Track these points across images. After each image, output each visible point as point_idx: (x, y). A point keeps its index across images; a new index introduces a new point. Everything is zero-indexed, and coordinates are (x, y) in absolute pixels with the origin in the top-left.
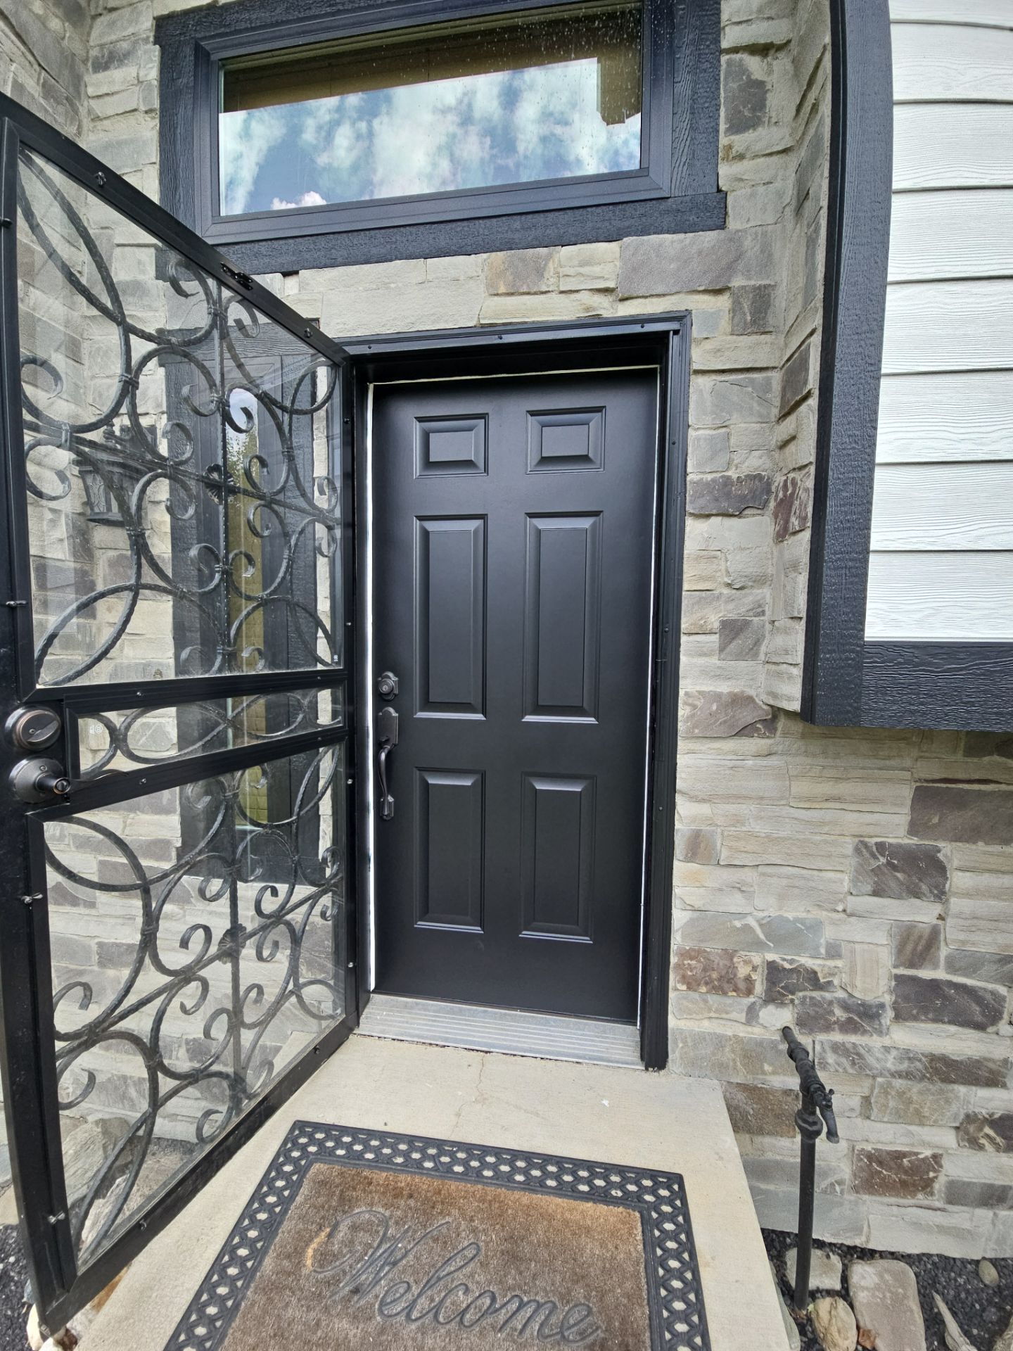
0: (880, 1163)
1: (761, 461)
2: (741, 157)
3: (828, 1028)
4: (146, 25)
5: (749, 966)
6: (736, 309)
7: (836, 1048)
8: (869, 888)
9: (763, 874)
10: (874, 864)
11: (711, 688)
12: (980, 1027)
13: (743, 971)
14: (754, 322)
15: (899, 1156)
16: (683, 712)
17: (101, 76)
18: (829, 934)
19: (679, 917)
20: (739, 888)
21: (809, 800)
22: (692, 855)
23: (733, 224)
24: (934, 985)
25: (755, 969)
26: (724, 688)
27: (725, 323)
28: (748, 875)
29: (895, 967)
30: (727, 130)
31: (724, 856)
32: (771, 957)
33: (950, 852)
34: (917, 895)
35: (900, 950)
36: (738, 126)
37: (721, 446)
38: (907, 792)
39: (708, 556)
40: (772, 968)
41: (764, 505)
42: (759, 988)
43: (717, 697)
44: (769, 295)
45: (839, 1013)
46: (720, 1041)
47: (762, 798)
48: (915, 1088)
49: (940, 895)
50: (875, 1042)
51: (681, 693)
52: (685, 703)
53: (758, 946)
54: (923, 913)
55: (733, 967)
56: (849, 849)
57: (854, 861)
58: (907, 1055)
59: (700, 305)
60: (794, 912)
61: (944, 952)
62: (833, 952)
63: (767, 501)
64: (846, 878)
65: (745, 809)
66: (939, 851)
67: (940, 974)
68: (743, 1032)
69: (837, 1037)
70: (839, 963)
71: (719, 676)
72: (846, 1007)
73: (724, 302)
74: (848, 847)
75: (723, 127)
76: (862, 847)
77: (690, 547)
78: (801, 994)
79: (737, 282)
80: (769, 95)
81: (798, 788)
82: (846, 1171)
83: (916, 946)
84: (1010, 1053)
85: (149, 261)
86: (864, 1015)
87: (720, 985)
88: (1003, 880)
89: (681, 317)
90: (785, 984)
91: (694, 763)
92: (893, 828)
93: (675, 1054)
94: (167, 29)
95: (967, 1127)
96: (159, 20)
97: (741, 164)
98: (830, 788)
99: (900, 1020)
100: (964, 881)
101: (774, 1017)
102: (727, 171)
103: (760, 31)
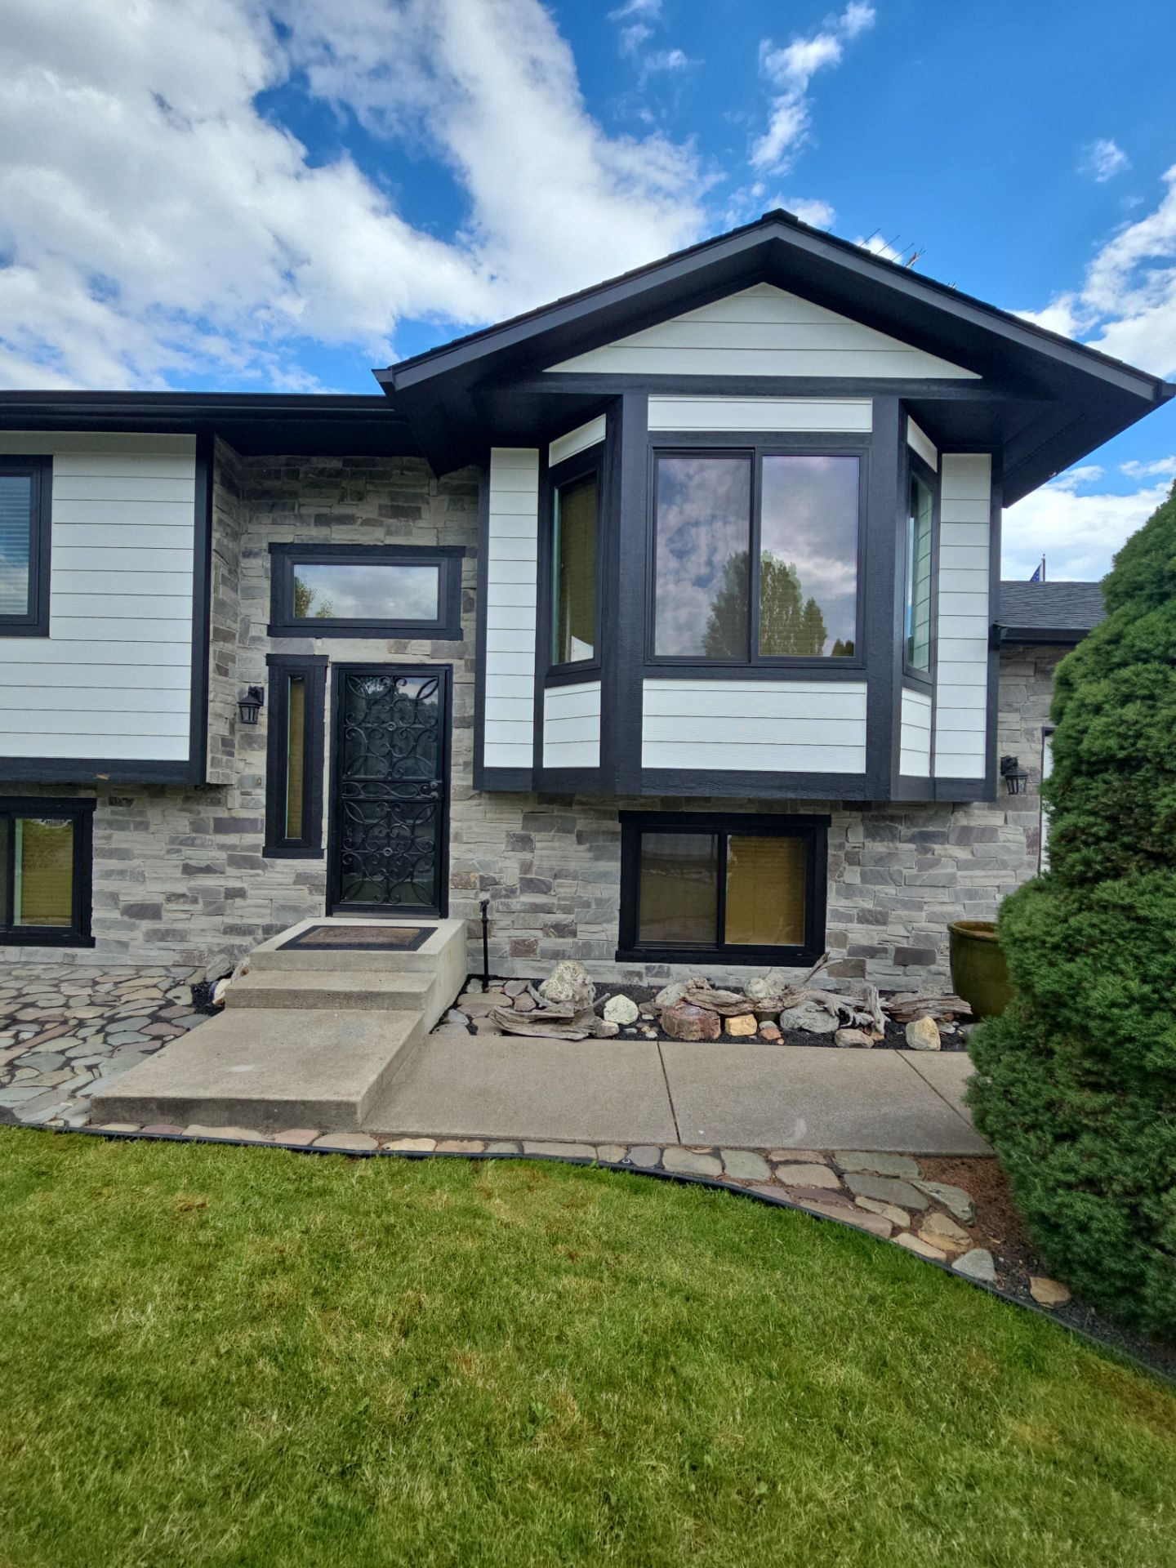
0: (518, 944)
1: (472, 712)
2: (466, 620)
3: (500, 897)
4: (265, 546)
5: (474, 877)
6: (466, 665)
7: (502, 903)
8: (511, 849)
9: (478, 846)
10: (512, 841)
11: (461, 784)
12: (546, 893)
13: (473, 879)
14: (469, 669)
15: (525, 940)
16: (452, 791)
17: (247, 560)
18: (500, 864)
19: (452, 862)
20: (470, 851)
21: (492, 820)
22: (456, 839)
23: (465, 640)
24: (531, 879)
25: (476, 879)
26: (465, 783)
27: (462, 668)
28: (472, 846)
29: (520, 875)
30: (462, 611)
31: (465, 839)
32: (481, 874)
33: (533, 835)
34: (524, 850)
35: (521, 869)
36: (466, 611)
37: (463, 705)
38: (521, 816)
39: (460, 741)
40: (482, 878)
42: (478, 886)
43: (462, 786)
44: (472, 662)
45: (504, 892)
46: (465, 905)
47: (477, 820)
48: (528, 915)
49: (532, 851)
50: (514, 901)
51: (451, 786)
52: (453, 789)
53: (477, 870)
54: (527, 856)
55: (469, 879)
57: (505, 841)
58: (524, 904)
59: (455, 662)
60: (488, 858)
61: (534, 869)
62: (501, 871)
63: (473, 724)
64: (504, 846)
65: (473, 824)
66: (531, 836)
67: (533, 876)
68: (473, 901)
69: (503, 900)
70: (503, 875)
71: (464, 779)
72: (505, 890)
73: (463, 662)
74: (504, 835)
76: (508, 835)
77: (454, 738)
78: (491, 887)
79: (466, 657)
80: (473, 602)
81: (488, 815)
82: (507, 948)
83: (526, 867)
84: (554, 901)
85: (264, 629)
86: (511, 892)
87: (466, 885)
88: (550, 844)
89: (450, 665)
90: (486, 883)
91: (456, 809)
92: (517, 827)
93: (451, 911)
94: (274, 548)
95: (544, 928)
96: (270, 544)
97: (467, 622)
98: (498, 816)
99: (521, 893)
100: (538, 845)
101: (484, 896)
102: (463, 624)
103: (471, 583)
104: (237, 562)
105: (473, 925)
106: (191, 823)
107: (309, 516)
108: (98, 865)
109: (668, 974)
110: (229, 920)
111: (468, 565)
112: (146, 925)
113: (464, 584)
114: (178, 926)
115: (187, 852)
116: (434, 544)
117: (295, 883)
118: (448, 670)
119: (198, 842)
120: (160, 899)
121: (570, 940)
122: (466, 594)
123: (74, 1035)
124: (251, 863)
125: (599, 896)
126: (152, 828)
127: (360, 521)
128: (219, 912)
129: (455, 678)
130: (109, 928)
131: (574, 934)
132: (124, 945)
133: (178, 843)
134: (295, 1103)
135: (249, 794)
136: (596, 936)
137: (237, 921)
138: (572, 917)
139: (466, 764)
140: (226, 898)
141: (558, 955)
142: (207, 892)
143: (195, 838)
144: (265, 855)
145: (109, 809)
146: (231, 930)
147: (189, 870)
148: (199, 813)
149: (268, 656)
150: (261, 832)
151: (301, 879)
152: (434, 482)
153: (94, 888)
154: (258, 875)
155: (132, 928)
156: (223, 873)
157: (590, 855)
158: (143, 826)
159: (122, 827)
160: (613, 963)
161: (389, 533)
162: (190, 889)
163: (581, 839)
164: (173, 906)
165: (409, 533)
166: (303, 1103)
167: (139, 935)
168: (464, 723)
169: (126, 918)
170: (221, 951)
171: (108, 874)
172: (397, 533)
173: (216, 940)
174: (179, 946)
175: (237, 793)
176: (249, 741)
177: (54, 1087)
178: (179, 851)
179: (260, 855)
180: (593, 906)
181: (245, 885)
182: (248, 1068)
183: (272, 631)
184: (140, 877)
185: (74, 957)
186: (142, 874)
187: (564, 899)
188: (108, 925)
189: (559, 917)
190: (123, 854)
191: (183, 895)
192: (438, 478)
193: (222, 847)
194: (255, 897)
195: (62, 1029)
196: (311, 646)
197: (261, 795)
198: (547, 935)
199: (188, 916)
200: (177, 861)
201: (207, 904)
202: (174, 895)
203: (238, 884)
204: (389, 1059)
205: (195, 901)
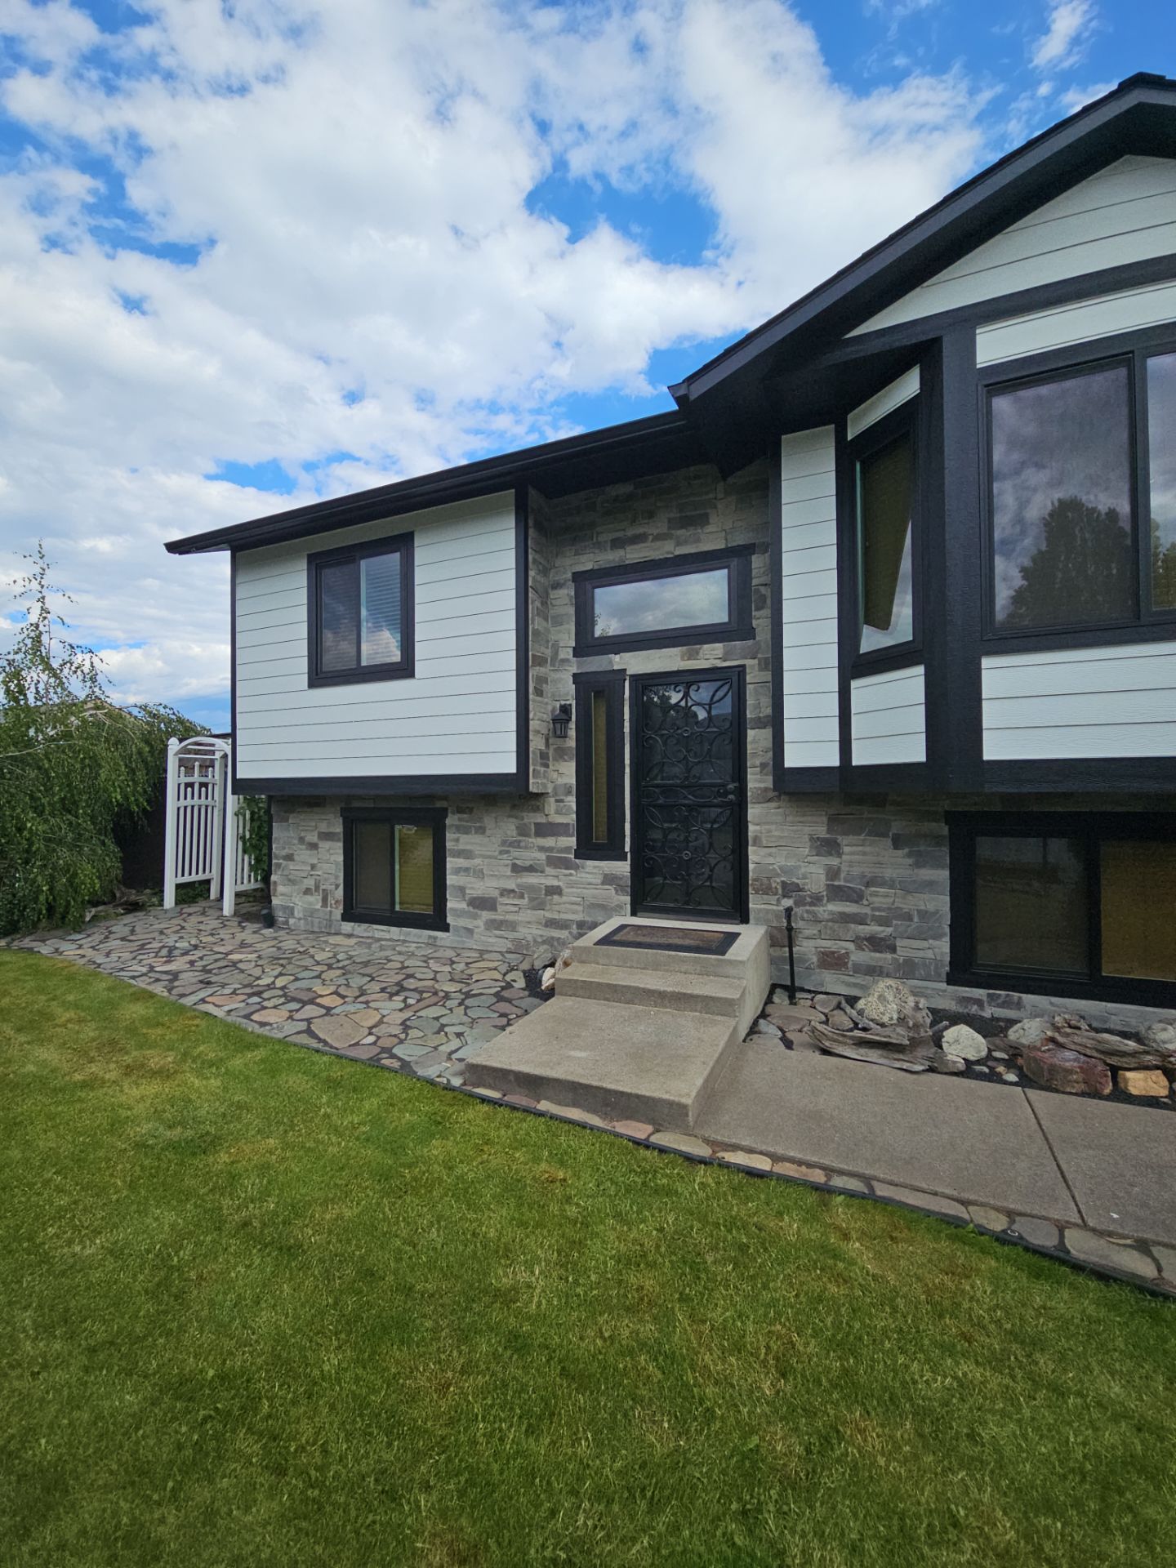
0: (827, 956)
1: (768, 711)
2: (758, 618)
3: (805, 905)
4: (569, 575)
5: (776, 883)
6: (759, 663)
7: (807, 911)
8: (815, 853)
9: (779, 850)
10: (817, 845)
11: (759, 786)
12: (856, 902)
13: (774, 885)
14: (763, 668)
15: (833, 953)
16: (749, 794)
17: (555, 592)
18: (803, 870)
19: (751, 866)
20: (770, 855)
21: (793, 823)
22: (754, 844)
23: (757, 638)
24: (839, 886)
25: (778, 884)
26: (762, 785)
27: (756, 668)
28: (773, 850)
29: (826, 881)
30: (754, 610)
31: (764, 843)
32: (783, 879)
33: (840, 839)
34: (831, 855)
35: (827, 875)
36: (758, 609)
37: (758, 706)
38: (825, 819)
39: (754, 742)
40: (783, 882)
41: (770, 725)
42: (780, 892)
43: (761, 789)
44: (767, 660)
45: (808, 900)
46: (767, 911)
47: (777, 823)
48: (836, 926)
49: (839, 855)
50: (821, 909)
51: (748, 788)
52: (750, 792)
53: (778, 875)
54: (834, 861)
55: (770, 884)
57: (809, 844)
58: (832, 913)
59: (748, 662)
60: (791, 863)
61: (843, 875)
62: (805, 877)
63: (770, 723)
64: (807, 850)
65: (773, 827)
66: (837, 839)
67: (842, 883)
68: (775, 908)
69: (807, 908)
70: (807, 881)
71: (760, 781)
72: (810, 897)
73: (756, 661)
74: (807, 839)
76: (811, 839)
77: (749, 739)
78: (794, 893)
79: (760, 656)
80: (765, 599)
81: (789, 819)
82: (815, 959)
83: (832, 873)
84: (867, 910)
85: (571, 651)
86: (817, 900)
87: (767, 890)
88: (860, 848)
89: (744, 666)
90: (788, 889)
91: (753, 812)
92: (822, 831)
93: (752, 916)
94: (578, 577)
95: (858, 941)
96: (574, 573)
97: (760, 621)
98: (802, 819)
99: (828, 901)
100: (847, 849)
101: (788, 903)
102: (755, 623)
103: (762, 580)
104: (547, 594)
105: (775, 932)
106: (517, 828)
107: (606, 542)
108: (451, 863)
109: (1019, 1005)
110: (549, 915)
111: (758, 562)
112: (486, 915)
113: (755, 582)
114: (510, 917)
115: (515, 853)
116: (723, 546)
117: (603, 883)
118: (742, 669)
119: (522, 844)
120: (496, 893)
121: (889, 956)
122: (758, 591)
123: (443, 1005)
124: (566, 864)
125: (923, 908)
126: (488, 832)
127: (651, 537)
128: (541, 906)
129: (749, 679)
130: (459, 916)
131: (893, 949)
132: (470, 931)
133: (508, 844)
134: (629, 1095)
135: (562, 801)
136: (921, 954)
137: (556, 916)
138: (890, 930)
139: (763, 766)
140: (546, 895)
141: (874, 971)
142: (532, 888)
143: (520, 841)
144: (576, 857)
145: (456, 816)
146: (551, 923)
147: (517, 869)
148: (523, 819)
149: (575, 675)
150: (572, 836)
151: (609, 879)
152: (721, 486)
153: (448, 882)
154: (571, 875)
155: (475, 917)
156: (542, 872)
157: (910, 861)
158: (482, 830)
159: (466, 831)
160: (944, 986)
161: (678, 544)
162: (518, 886)
163: (897, 843)
164: (505, 900)
165: (698, 541)
166: (638, 1096)
167: (480, 923)
168: (760, 724)
169: (471, 909)
170: (544, 942)
171: (457, 871)
172: (686, 542)
173: (540, 932)
174: (511, 935)
175: (552, 800)
176: (561, 754)
177: (436, 1048)
178: (508, 852)
179: (572, 856)
180: (916, 919)
181: (561, 884)
182: (583, 1054)
183: (579, 652)
184: (480, 874)
185: (435, 938)
186: (481, 871)
187: (879, 909)
188: (459, 914)
189: (874, 929)
190: (467, 854)
191: (513, 891)
192: (724, 481)
193: (542, 849)
194: (570, 895)
195: (434, 999)
196: (611, 662)
197: (572, 802)
198: (860, 948)
199: (517, 909)
200: (506, 860)
201: (531, 900)
202: (505, 890)
203: (555, 883)
204: (711, 1064)
205: (522, 897)
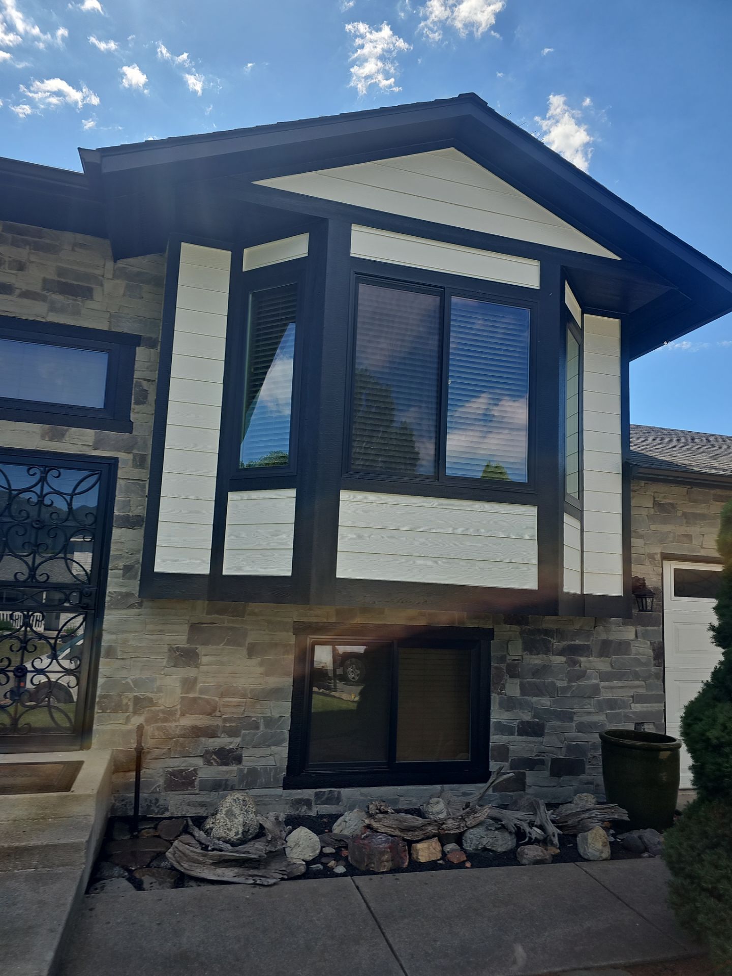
0: (175, 776)
1: (141, 511)
2: (138, 413)
3: (156, 722)
5: (127, 699)
6: (134, 459)
7: (159, 728)
8: (172, 664)
9: (134, 661)
10: (175, 655)
11: (119, 590)
12: (209, 714)
13: (125, 701)
14: (140, 465)
15: (182, 771)
16: (107, 599)
18: (158, 683)
19: (101, 681)
20: (124, 667)
21: (152, 632)
22: (108, 655)
23: (134, 433)
24: (193, 699)
25: (129, 700)
26: (124, 590)
27: (130, 463)
28: (127, 662)
29: (181, 694)
30: (134, 403)
31: (119, 654)
32: (135, 694)
33: (199, 648)
34: (188, 665)
35: (183, 687)
37: (129, 504)
38: (186, 628)
39: (120, 541)
40: (136, 697)
41: (141, 526)
42: (131, 709)
43: (120, 593)
44: (145, 458)
45: (161, 715)
46: (115, 732)
47: (136, 632)
48: (187, 741)
49: (198, 666)
50: (173, 724)
51: (107, 592)
52: (109, 596)
53: (130, 690)
54: (191, 672)
55: (121, 700)
56: (166, 650)
57: (167, 654)
58: (185, 728)
59: (121, 456)
60: (145, 675)
61: (198, 687)
62: (159, 690)
63: (143, 524)
64: (165, 661)
65: (130, 636)
66: (197, 649)
67: (196, 695)
68: (124, 727)
69: (160, 724)
70: (161, 694)
71: (122, 585)
72: (163, 712)
73: (131, 456)
74: (166, 648)
75: (133, 401)
76: (171, 649)
77: (114, 538)
78: (147, 709)
79: (135, 451)
80: (149, 395)
81: (150, 627)
82: (161, 781)
83: (189, 684)
84: (219, 722)
86: (169, 714)
87: (117, 708)
88: (218, 658)
89: (116, 460)
90: (140, 705)
91: (111, 619)
92: (181, 638)
93: (95, 740)
95: (207, 757)
97: (141, 415)
98: (159, 627)
99: (183, 714)
100: (205, 659)
101: (137, 720)
102: (133, 417)
103: (147, 374)
105: (122, 756)
109: (338, 800)
111: (143, 356)
113: (137, 375)
116: (106, 328)
118: (112, 464)
121: (234, 768)
122: (140, 385)
125: (269, 715)
127: (18, 292)
129: (120, 473)
131: (239, 760)
136: (263, 762)
138: (238, 740)
139: (127, 569)
141: (220, 786)
152: (110, 265)
157: (261, 670)
160: (280, 791)
161: (53, 309)
163: (252, 651)
165: (77, 313)
168: (130, 523)
172: (62, 310)
180: (262, 728)
187: (230, 720)
189: (224, 741)
192: (115, 262)
198: (208, 763)
